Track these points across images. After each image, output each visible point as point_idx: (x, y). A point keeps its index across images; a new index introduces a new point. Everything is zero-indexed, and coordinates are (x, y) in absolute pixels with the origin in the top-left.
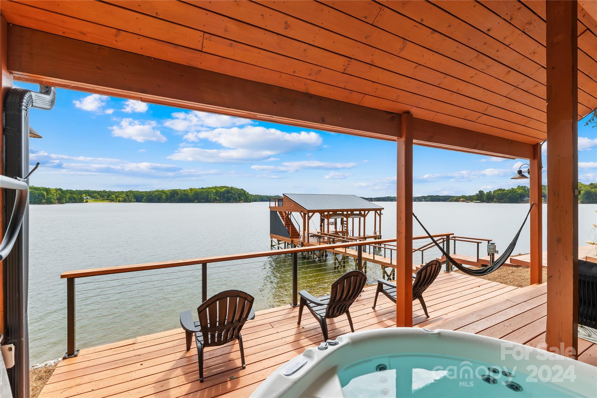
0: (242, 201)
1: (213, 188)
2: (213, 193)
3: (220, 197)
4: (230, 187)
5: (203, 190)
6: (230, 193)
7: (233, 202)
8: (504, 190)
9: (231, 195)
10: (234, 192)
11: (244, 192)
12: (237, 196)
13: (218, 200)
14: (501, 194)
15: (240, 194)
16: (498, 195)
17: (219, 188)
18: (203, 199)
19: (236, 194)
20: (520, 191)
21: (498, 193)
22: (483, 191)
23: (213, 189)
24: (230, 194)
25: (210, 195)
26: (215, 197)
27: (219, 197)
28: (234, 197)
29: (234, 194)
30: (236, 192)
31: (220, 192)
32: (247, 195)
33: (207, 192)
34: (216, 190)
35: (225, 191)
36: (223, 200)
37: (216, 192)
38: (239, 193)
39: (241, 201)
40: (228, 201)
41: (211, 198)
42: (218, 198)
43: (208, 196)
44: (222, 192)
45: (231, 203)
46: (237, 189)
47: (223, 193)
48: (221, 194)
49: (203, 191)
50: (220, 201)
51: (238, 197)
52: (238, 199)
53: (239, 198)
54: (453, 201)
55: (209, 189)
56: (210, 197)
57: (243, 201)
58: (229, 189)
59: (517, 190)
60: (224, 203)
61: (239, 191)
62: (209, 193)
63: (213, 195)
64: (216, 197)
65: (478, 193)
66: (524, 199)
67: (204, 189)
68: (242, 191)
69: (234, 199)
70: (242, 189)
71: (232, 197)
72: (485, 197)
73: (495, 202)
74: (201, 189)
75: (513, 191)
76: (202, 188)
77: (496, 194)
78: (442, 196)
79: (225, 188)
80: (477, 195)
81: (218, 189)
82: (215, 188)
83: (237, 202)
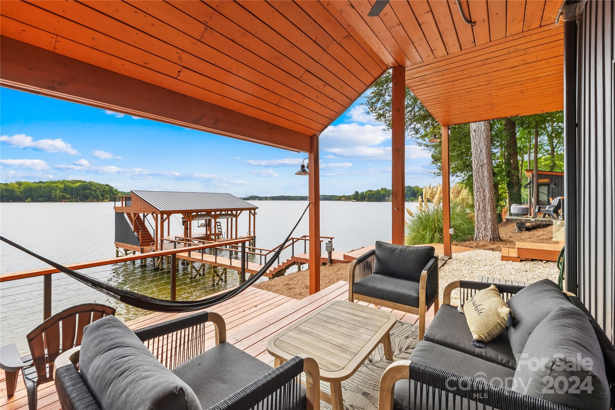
0: (107, 199)
1: (59, 182)
2: (60, 189)
3: (72, 195)
4: (88, 181)
5: (42, 184)
6: (89, 189)
7: (93, 201)
8: (372, 191)
9: (90, 192)
10: (94, 188)
11: (111, 189)
12: (99, 193)
13: (68, 199)
14: (371, 194)
15: (104, 191)
16: (368, 195)
17: (69, 182)
18: (41, 197)
19: (99, 190)
20: (383, 192)
21: (368, 194)
22: (358, 192)
23: (59, 184)
24: (88, 191)
25: (53, 191)
26: (62, 194)
27: (69, 194)
28: (95, 195)
29: (95, 191)
30: (98, 188)
31: (72, 188)
32: (114, 193)
33: (48, 187)
34: (65, 185)
35: (79, 186)
36: (77, 198)
37: (64, 188)
38: (103, 189)
39: (105, 200)
40: (84, 200)
41: (56, 196)
42: (68, 196)
43: (50, 193)
44: (75, 188)
45: (89, 202)
46: (100, 185)
47: (78, 189)
48: (72, 191)
49: (41, 186)
50: (71, 200)
51: (101, 194)
52: (101, 197)
53: (103, 195)
54: (337, 200)
55: (52, 183)
56: (53, 194)
57: (109, 200)
58: (87, 185)
59: (381, 191)
60: (78, 202)
61: (102, 187)
62: (52, 188)
63: (60, 192)
64: (65, 194)
65: (355, 193)
66: (385, 199)
67: (44, 183)
68: (107, 187)
69: (94, 197)
70: (107, 185)
71: (91, 195)
72: (359, 196)
73: (367, 201)
74: (38, 183)
75: (378, 191)
76: (40, 182)
77: (367, 195)
78: (328, 196)
79: (80, 183)
80: (354, 195)
81: (68, 184)
82: (63, 182)
83: (98, 201)
